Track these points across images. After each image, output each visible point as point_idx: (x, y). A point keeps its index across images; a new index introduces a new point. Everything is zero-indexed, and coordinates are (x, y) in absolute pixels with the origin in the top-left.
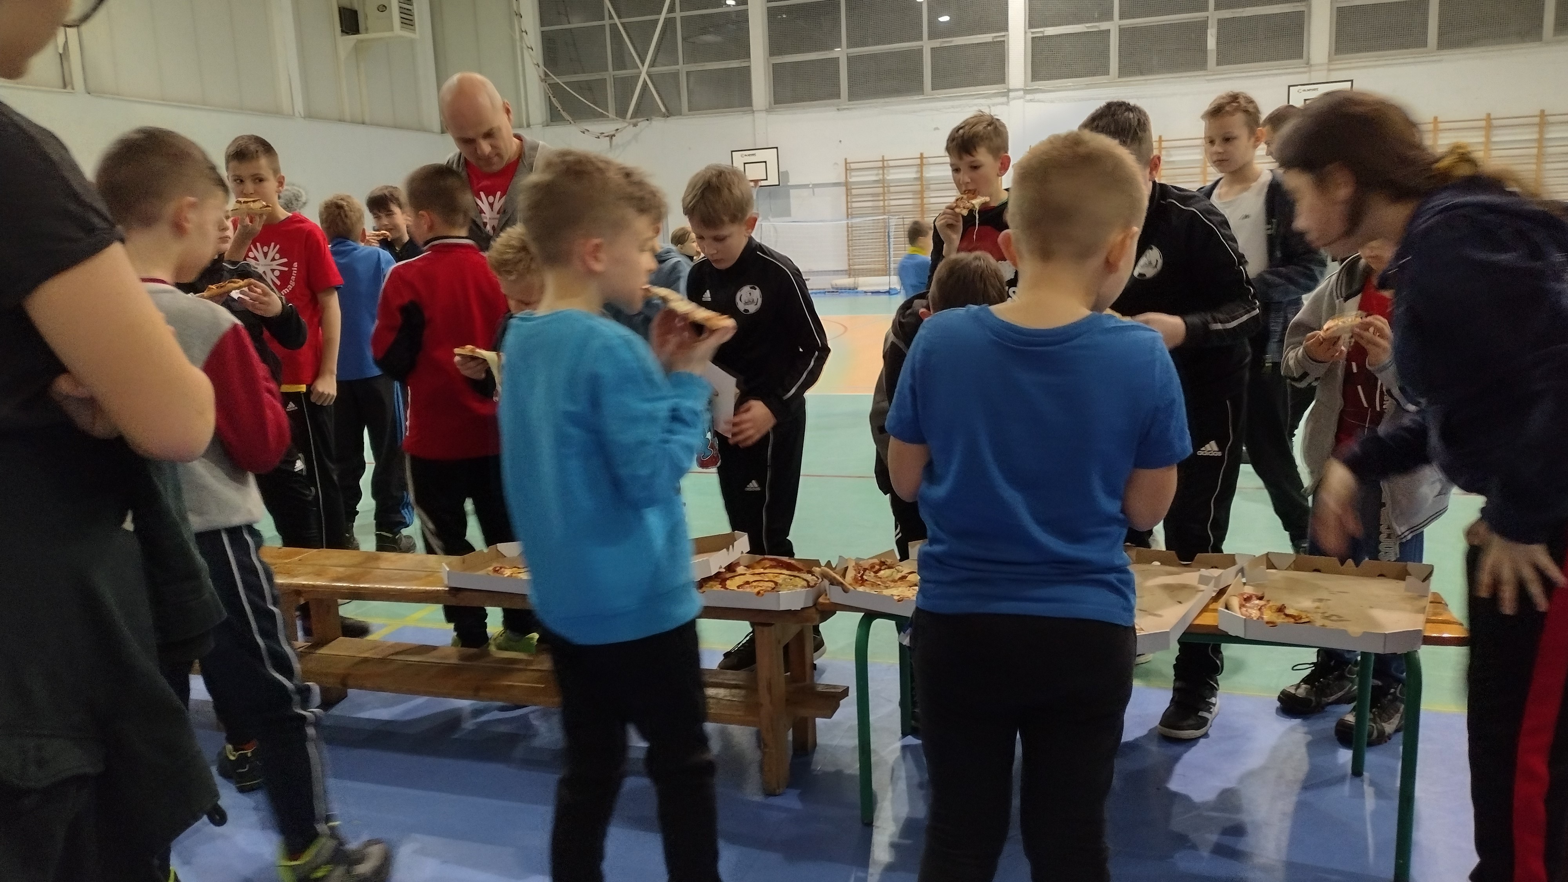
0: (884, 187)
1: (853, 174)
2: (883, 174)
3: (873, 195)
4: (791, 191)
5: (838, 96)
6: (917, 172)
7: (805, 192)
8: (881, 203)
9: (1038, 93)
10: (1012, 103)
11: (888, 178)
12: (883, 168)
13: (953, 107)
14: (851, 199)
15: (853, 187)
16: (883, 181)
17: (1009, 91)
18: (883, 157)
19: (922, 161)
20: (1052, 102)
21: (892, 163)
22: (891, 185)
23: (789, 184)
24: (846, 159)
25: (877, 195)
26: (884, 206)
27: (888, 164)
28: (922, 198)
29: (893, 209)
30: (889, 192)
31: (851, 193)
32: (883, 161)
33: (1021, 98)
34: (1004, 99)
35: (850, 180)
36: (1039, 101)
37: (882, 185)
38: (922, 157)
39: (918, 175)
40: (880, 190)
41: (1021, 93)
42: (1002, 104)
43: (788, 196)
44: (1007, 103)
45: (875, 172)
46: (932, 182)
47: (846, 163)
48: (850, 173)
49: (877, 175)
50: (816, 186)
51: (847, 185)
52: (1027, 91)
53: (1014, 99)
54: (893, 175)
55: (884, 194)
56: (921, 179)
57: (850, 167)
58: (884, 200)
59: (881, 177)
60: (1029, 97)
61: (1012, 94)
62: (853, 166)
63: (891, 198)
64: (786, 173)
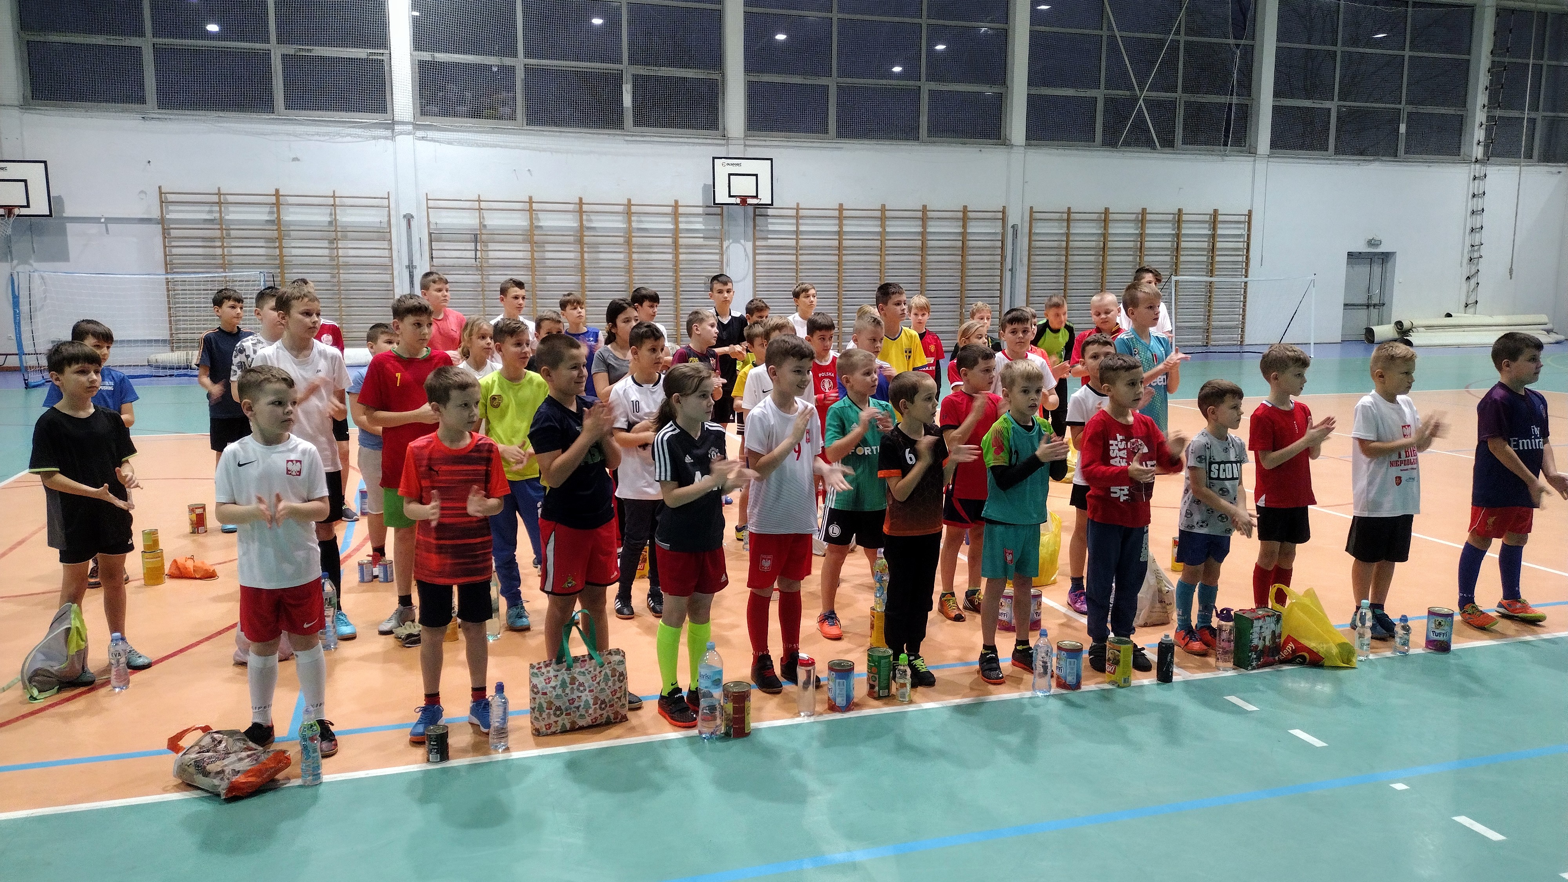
0: (221, 229)
1: (171, 208)
2: (220, 212)
3: (203, 239)
4: (69, 226)
5: (142, 100)
6: (271, 213)
7: (93, 229)
8: (219, 251)
9: (431, 130)
10: (398, 138)
11: (227, 217)
12: (219, 203)
13: (318, 134)
14: (169, 242)
15: (172, 226)
16: (221, 221)
17: (394, 123)
18: (219, 189)
19: (278, 199)
20: (450, 143)
21: (231, 199)
22: (232, 227)
23: (65, 215)
24: (160, 187)
25: (212, 239)
26: (223, 256)
27: (225, 199)
28: (281, 247)
29: (236, 260)
30: (229, 235)
31: (169, 234)
32: (219, 194)
33: (409, 134)
34: (388, 133)
35: (168, 217)
36: (433, 140)
37: (219, 227)
38: (277, 194)
39: (274, 217)
40: (217, 233)
41: (410, 127)
42: (386, 138)
43: (63, 232)
44: (393, 138)
45: (207, 208)
46: (292, 228)
47: (161, 193)
48: (167, 207)
49: (211, 212)
50: (109, 220)
51: (162, 221)
52: (417, 127)
53: (401, 133)
54: (233, 215)
55: (222, 238)
56: (277, 222)
57: (166, 198)
58: (222, 247)
59: (217, 215)
60: (420, 134)
61: (397, 128)
62: (171, 198)
63: (233, 244)
64: (59, 199)
